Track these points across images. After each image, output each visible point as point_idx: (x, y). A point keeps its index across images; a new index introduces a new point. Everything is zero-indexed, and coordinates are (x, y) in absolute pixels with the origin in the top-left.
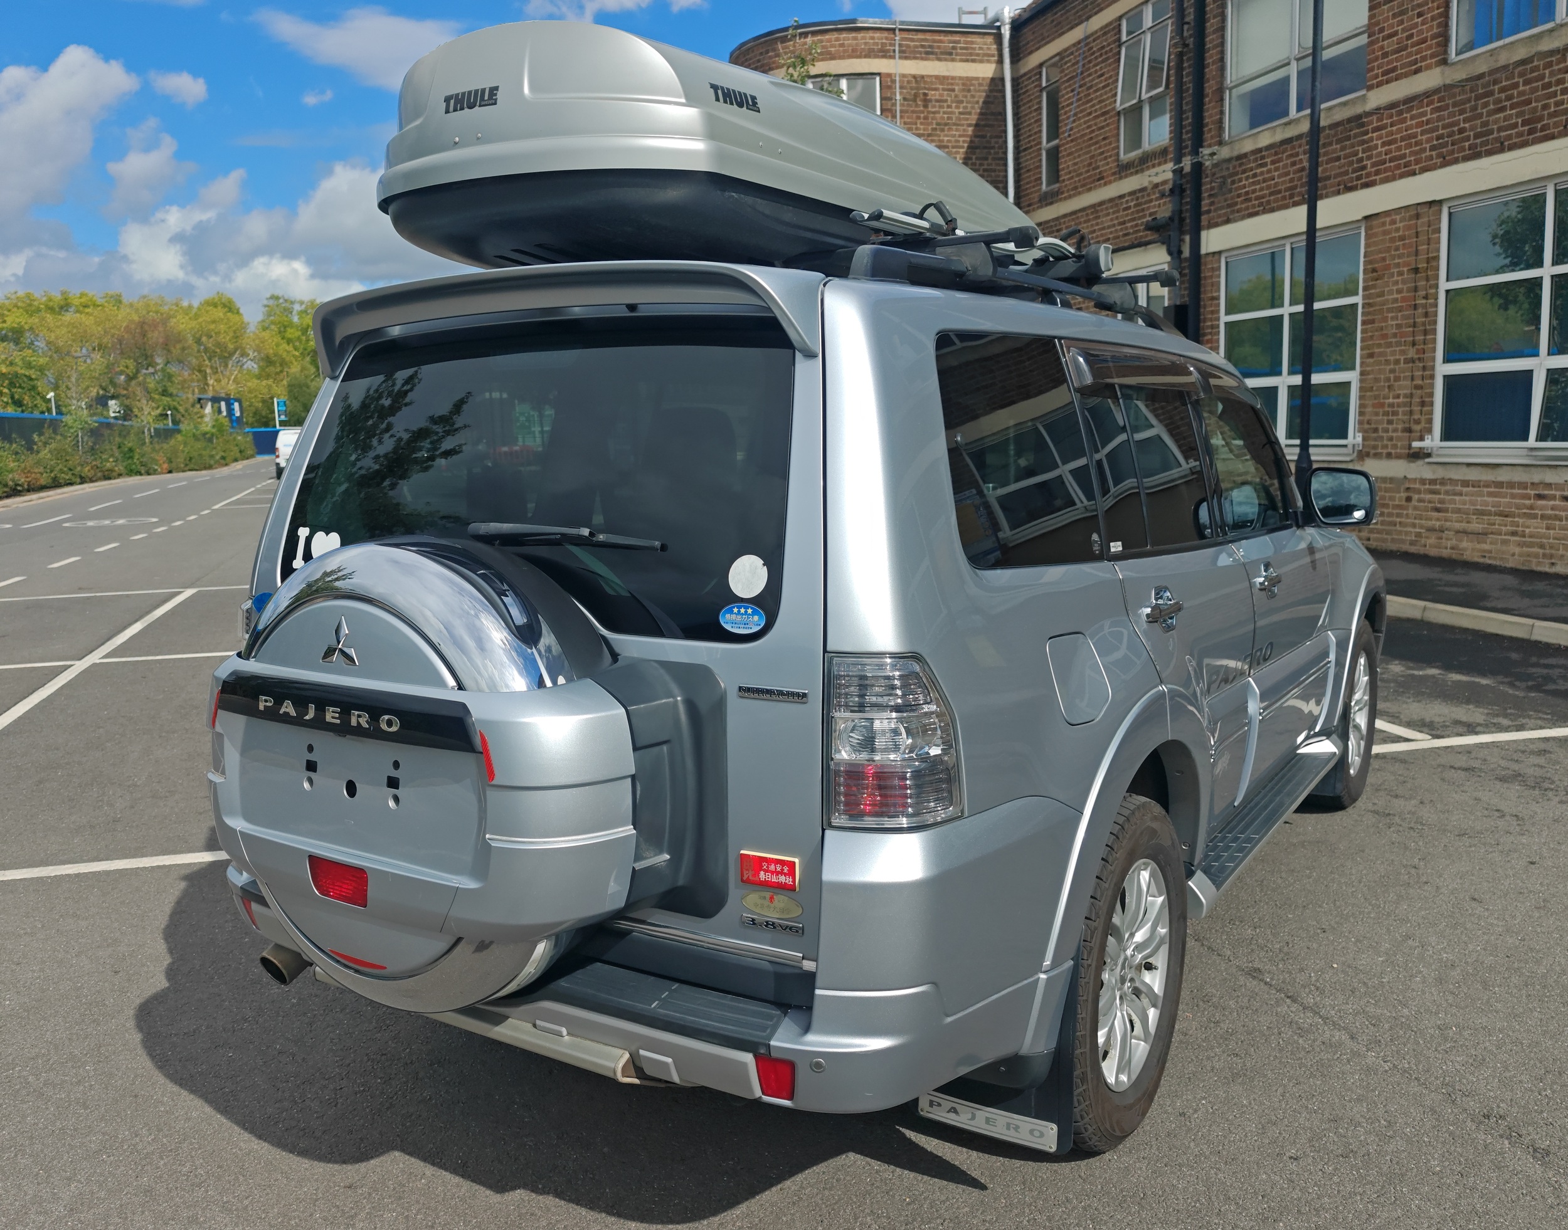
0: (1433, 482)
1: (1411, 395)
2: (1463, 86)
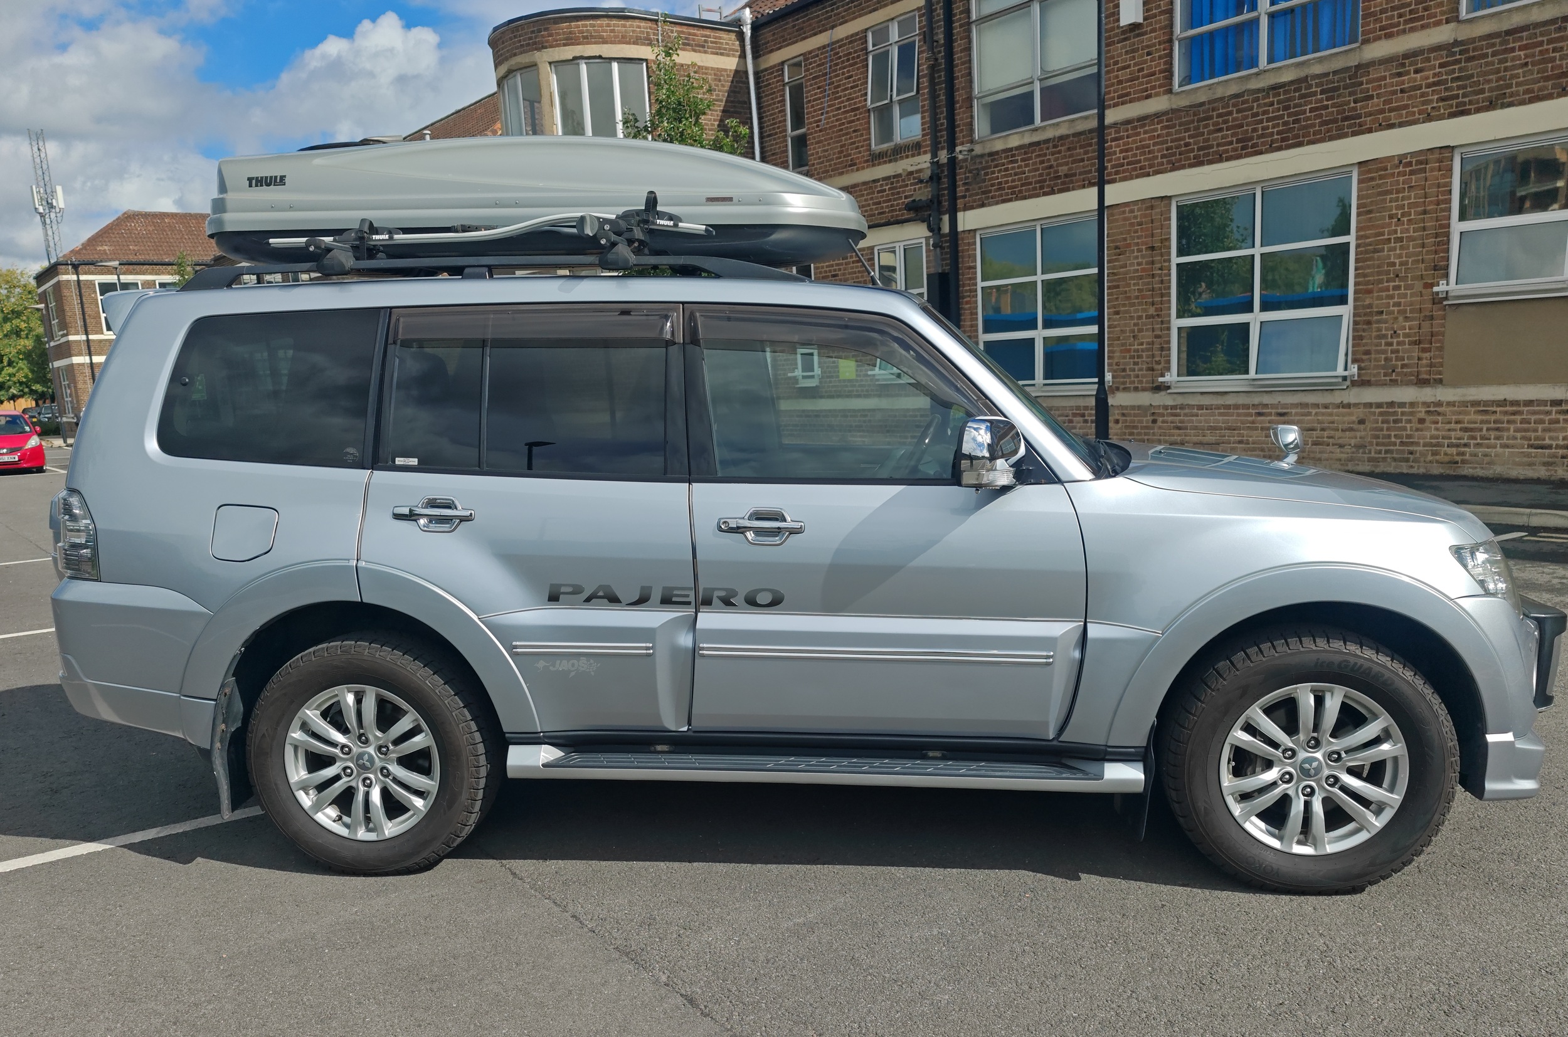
0: (1173, 407)
1: (1153, 343)
2: (1187, 111)
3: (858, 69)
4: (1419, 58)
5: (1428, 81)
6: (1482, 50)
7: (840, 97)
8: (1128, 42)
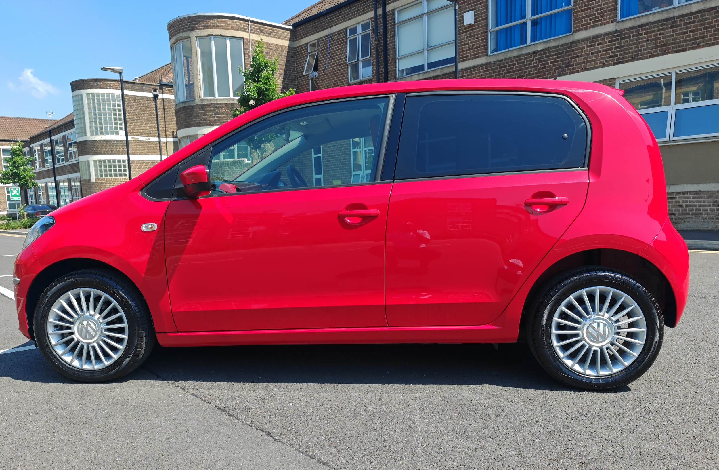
2: (495, 64)
3: (343, 46)
4: (600, 38)
5: (604, 49)
6: (628, 34)
7: (334, 59)
8: (467, 33)
